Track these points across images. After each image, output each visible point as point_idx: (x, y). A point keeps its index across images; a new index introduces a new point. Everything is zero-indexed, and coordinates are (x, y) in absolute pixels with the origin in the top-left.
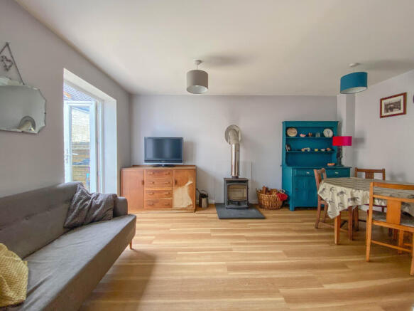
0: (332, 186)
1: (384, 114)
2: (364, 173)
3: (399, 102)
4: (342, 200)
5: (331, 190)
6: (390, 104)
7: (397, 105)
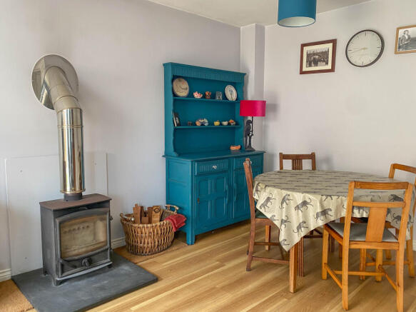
0: (284, 193)
1: (305, 69)
2: (290, 161)
3: (326, 53)
4: (305, 216)
5: (283, 200)
6: (314, 54)
7: (323, 57)
